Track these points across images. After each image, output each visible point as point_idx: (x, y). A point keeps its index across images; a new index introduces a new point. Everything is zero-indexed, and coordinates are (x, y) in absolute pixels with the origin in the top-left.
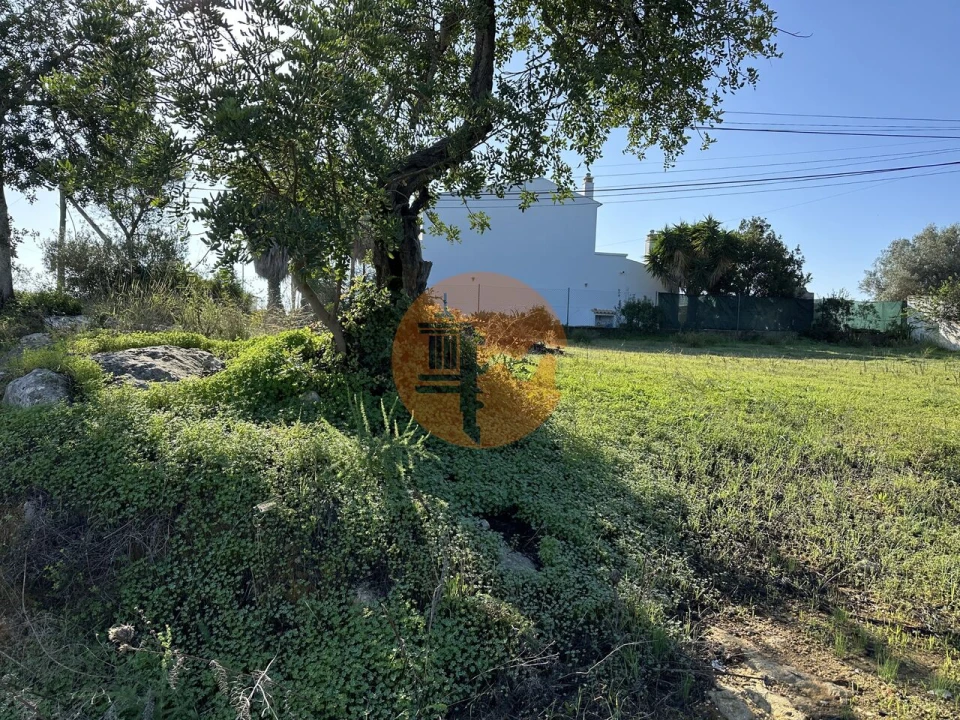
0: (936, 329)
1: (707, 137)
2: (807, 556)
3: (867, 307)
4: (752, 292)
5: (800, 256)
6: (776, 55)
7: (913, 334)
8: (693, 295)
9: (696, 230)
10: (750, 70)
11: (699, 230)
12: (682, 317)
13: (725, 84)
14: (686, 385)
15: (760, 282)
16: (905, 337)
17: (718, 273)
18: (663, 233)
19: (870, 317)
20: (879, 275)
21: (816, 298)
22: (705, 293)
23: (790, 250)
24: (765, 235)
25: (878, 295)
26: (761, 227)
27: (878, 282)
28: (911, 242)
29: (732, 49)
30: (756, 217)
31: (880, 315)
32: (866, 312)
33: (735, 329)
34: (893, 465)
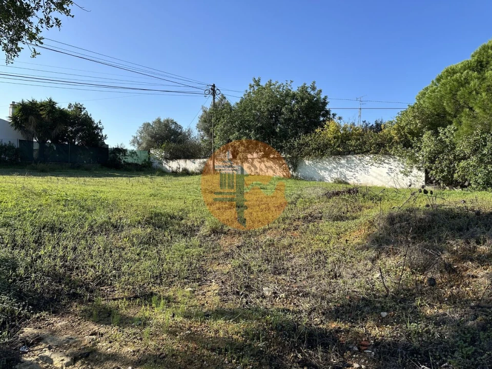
0: (161, 163)
1: (35, 51)
2: (86, 275)
3: (133, 153)
4: (76, 143)
5: (101, 126)
6: (70, 16)
7: (153, 166)
8: (42, 142)
9: (42, 105)
10: (56, 19)
11: (44, 106)
12: (35, 154)
13: (42, 23)
14: (29, 193)
15: (80, 138)
16: (150, 167)
17: (56, 131)
18: (21, 104)
19: (135, 157)
20: (138, 138)
21: (109, 147)
22: (50, 142)
23: (96, 122)
24: (82, 113)
25: (138, 147)
26: (81, 108)
27: (138, 141)
28: (151, 124)
29: (45, 4)
30: (77, 103)
31: (139, 156)
32: (133, 155)
33: (68, 162)
34: (133, 224)
